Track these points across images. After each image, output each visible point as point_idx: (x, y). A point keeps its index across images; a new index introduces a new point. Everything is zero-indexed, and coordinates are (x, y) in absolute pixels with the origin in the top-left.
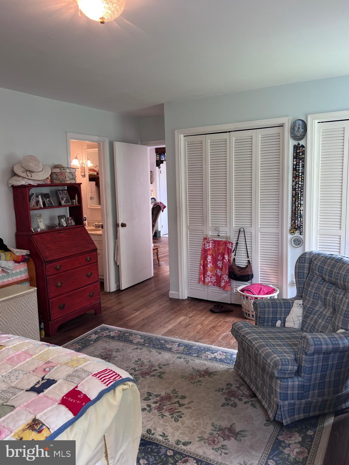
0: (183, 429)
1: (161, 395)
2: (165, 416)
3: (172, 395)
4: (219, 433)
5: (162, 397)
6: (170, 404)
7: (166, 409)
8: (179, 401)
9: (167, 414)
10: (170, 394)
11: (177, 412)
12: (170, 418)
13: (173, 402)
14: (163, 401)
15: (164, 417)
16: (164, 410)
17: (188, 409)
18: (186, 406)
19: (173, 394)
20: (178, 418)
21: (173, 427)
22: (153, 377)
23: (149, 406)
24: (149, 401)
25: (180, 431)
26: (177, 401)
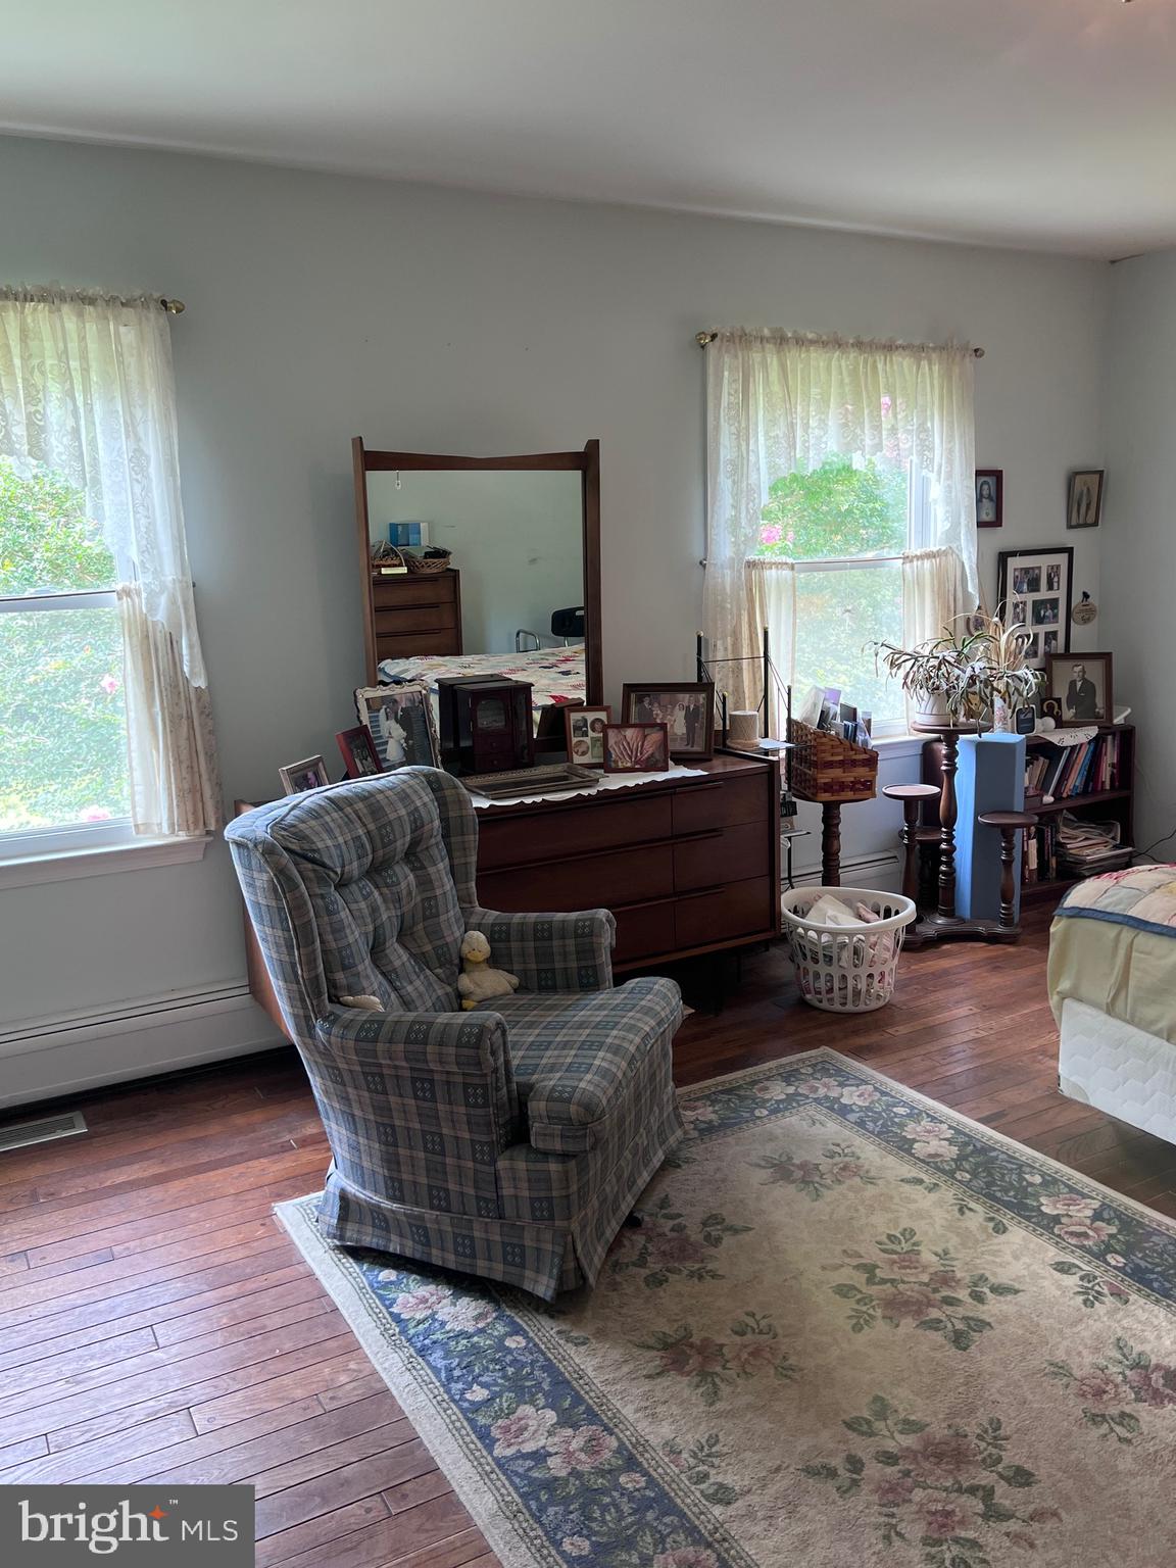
0: (901, 1209)
1: (918, 1322)
2: (936, 1254)
3: (879, 1313)
4: (817, 1179)
5: (919, 1312)
6: (903, 1282)
7: (923, 1272)
8: (867, 1284)
9: (927, 1257)
10: (884, 1317)
11: (896, 1252)
12: (925, 1243)
13: (889, 1285)
14: (921, 1298)
15: (940, 1251)
16: (932, 1270)
17: (856, 1252)
18: (855, 1262)
19: (873, 1313)
20: (902, 1238)
21: (928, 1221)
22: (913, 1418)
23: (978, 1298)
24: (971, 1315)
25: (913, 1206)
26: (875, 1284)
